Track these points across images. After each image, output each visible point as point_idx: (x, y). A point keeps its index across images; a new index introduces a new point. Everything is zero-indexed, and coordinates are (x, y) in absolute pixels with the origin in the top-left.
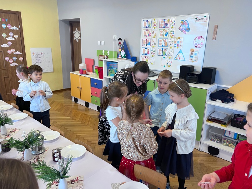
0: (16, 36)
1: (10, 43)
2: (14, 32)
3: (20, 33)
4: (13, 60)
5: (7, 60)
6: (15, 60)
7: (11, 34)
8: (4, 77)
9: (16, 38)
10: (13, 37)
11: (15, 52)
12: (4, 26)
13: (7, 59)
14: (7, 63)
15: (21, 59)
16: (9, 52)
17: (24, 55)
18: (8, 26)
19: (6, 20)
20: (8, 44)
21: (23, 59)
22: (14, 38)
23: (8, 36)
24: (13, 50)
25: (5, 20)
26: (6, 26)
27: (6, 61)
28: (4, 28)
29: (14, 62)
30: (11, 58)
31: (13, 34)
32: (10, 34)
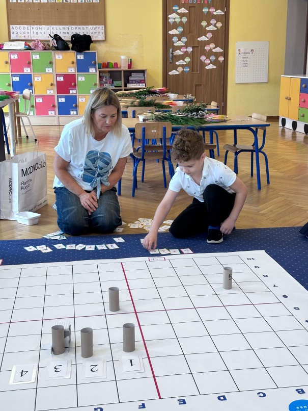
0: (219, 25)
1: (210, 35)
2: (218, 18)
3: (224, 20)
4: (211, 60)
5: (203, 61)
6: (213, 61)
7: (213, 21)
8: (196, 85)
9: (219, 27)
10: (215, 25)
11: (214, 48)
12: (205, 10)
13: (203, 58)
14: (203, 65)
15: (221, 59)
16: (207, 48)
17: (225, 54)
18: (210, 10)
19: (210, 1)
20: (207, 37)
21: (223, 59)
22: (216, 27)
23: (209, 24)
24: (212, 45)
25: (208, 1)
26: (208, 10)
27: (201, 61)
28: (206, 13)
29: (211, 63)
30: (208, 58)
31: (215, 22)
32: (211, 22)
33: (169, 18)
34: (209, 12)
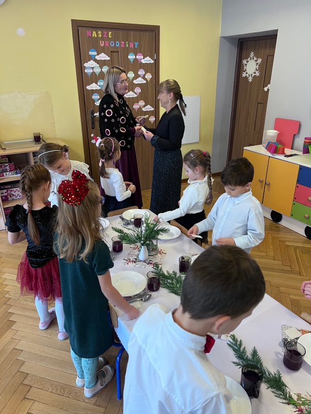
0: (149, 76)
1: (138, 90)
2: (146, 67)
3: (154, 70)
7: (141, 72)
9: (149, 80)
10: (144, 78)
11: (144, 106)
12: (131, 57)
15: (152, 119)
16: (136, 106)
17: (157, 112)
18: (137, 57)
19: (136, 44)
20: (135, 93)
21: (154, 119)
23: (137, 76)
24: (142, 103)
25: (134, 45)
26: (134, 57)
28: (132, 60)
31: (144, 73)
32: (139, 73)
33: (85, 67)
34: (136, 60)
